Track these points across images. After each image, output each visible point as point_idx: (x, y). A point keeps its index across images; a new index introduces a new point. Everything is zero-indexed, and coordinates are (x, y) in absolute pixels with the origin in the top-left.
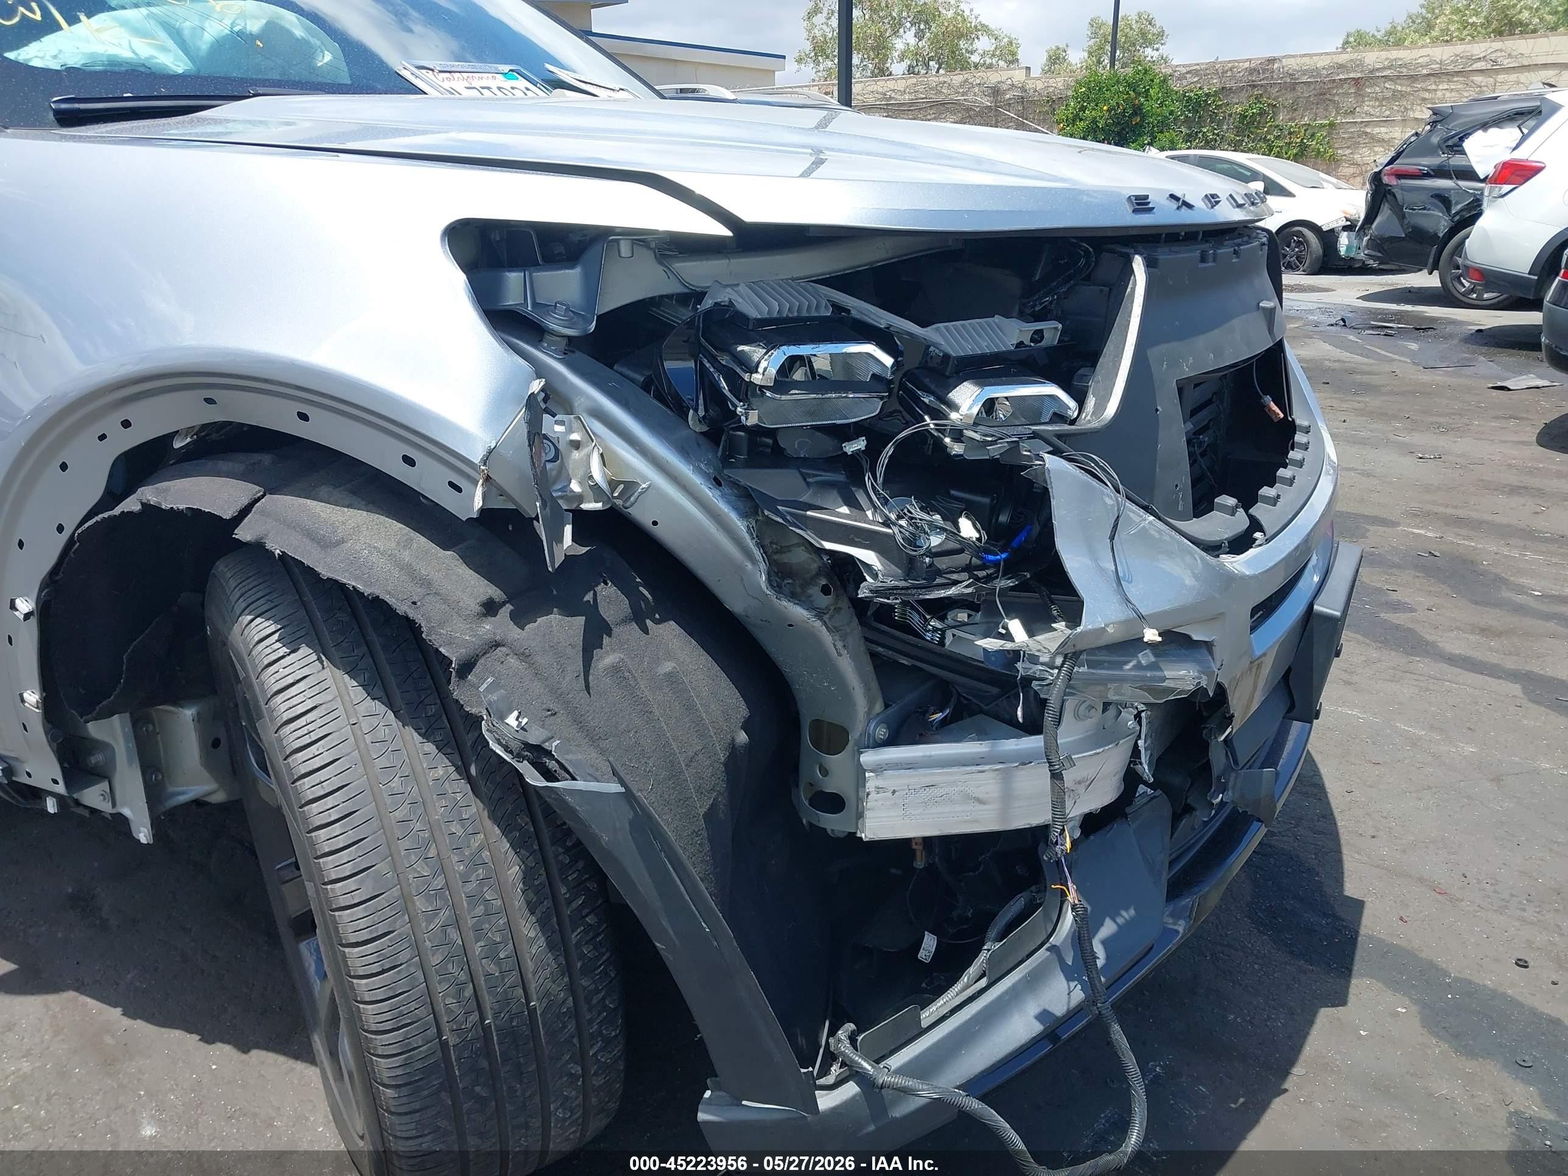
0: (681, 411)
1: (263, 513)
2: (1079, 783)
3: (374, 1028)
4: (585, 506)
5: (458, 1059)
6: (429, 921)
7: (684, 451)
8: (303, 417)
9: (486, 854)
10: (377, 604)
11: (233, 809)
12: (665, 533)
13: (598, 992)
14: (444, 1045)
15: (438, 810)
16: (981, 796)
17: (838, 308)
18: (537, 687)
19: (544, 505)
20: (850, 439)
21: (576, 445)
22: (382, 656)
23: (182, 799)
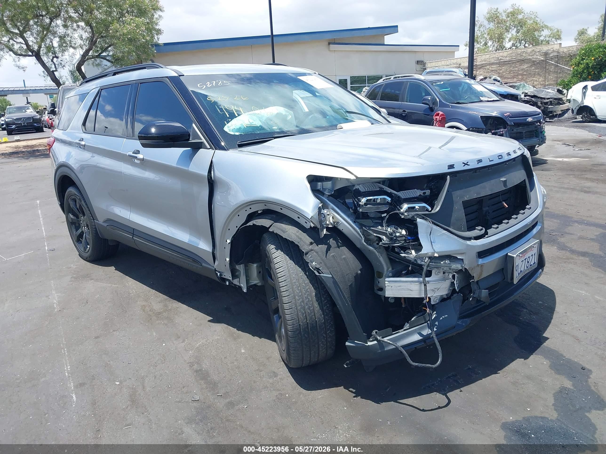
0: (349, 208)
1: (274, 226)
2: (435, 289)
3: (288, 324)
4: (329, 226)
5: (302, 328)
6: (298, 301)
7: (348, 216)
8: (281, 209)
9: (309, 290)
10: (292, 242)
11: (262, 287)
12: (345, 231)
13: (329, 320)
14: (300, 325)
15: (301, 281)
16: (411, 289)
17: (381, 188)
18: (319, 258)
19: (320, 226)
20: (383, 214)
21: (328, 215)
22: (293, 253)
23: (253, 284)
